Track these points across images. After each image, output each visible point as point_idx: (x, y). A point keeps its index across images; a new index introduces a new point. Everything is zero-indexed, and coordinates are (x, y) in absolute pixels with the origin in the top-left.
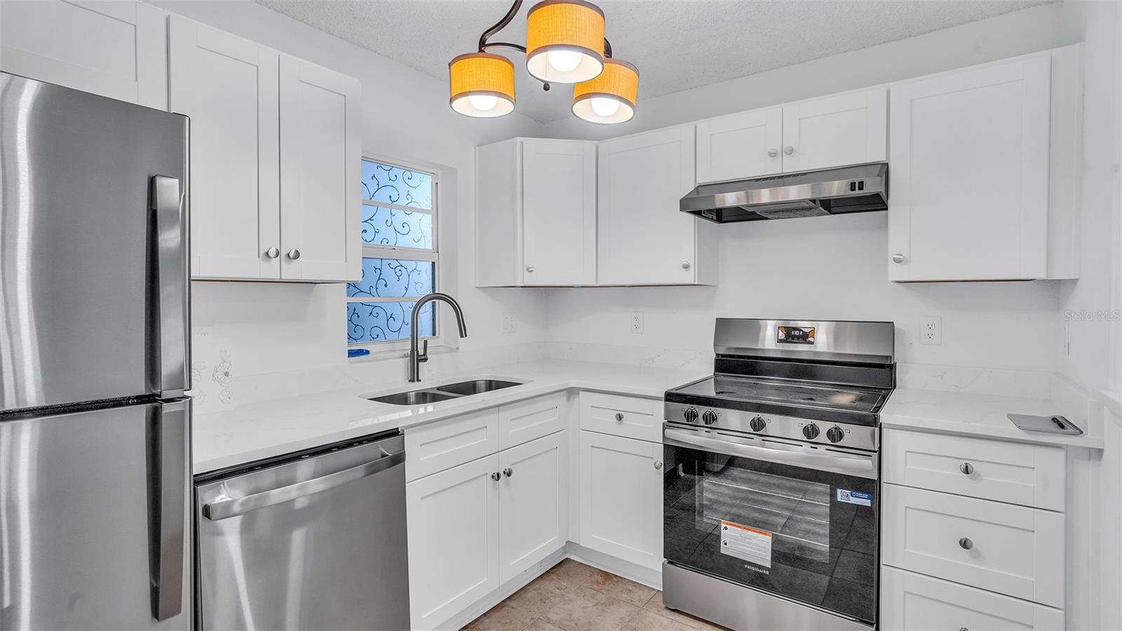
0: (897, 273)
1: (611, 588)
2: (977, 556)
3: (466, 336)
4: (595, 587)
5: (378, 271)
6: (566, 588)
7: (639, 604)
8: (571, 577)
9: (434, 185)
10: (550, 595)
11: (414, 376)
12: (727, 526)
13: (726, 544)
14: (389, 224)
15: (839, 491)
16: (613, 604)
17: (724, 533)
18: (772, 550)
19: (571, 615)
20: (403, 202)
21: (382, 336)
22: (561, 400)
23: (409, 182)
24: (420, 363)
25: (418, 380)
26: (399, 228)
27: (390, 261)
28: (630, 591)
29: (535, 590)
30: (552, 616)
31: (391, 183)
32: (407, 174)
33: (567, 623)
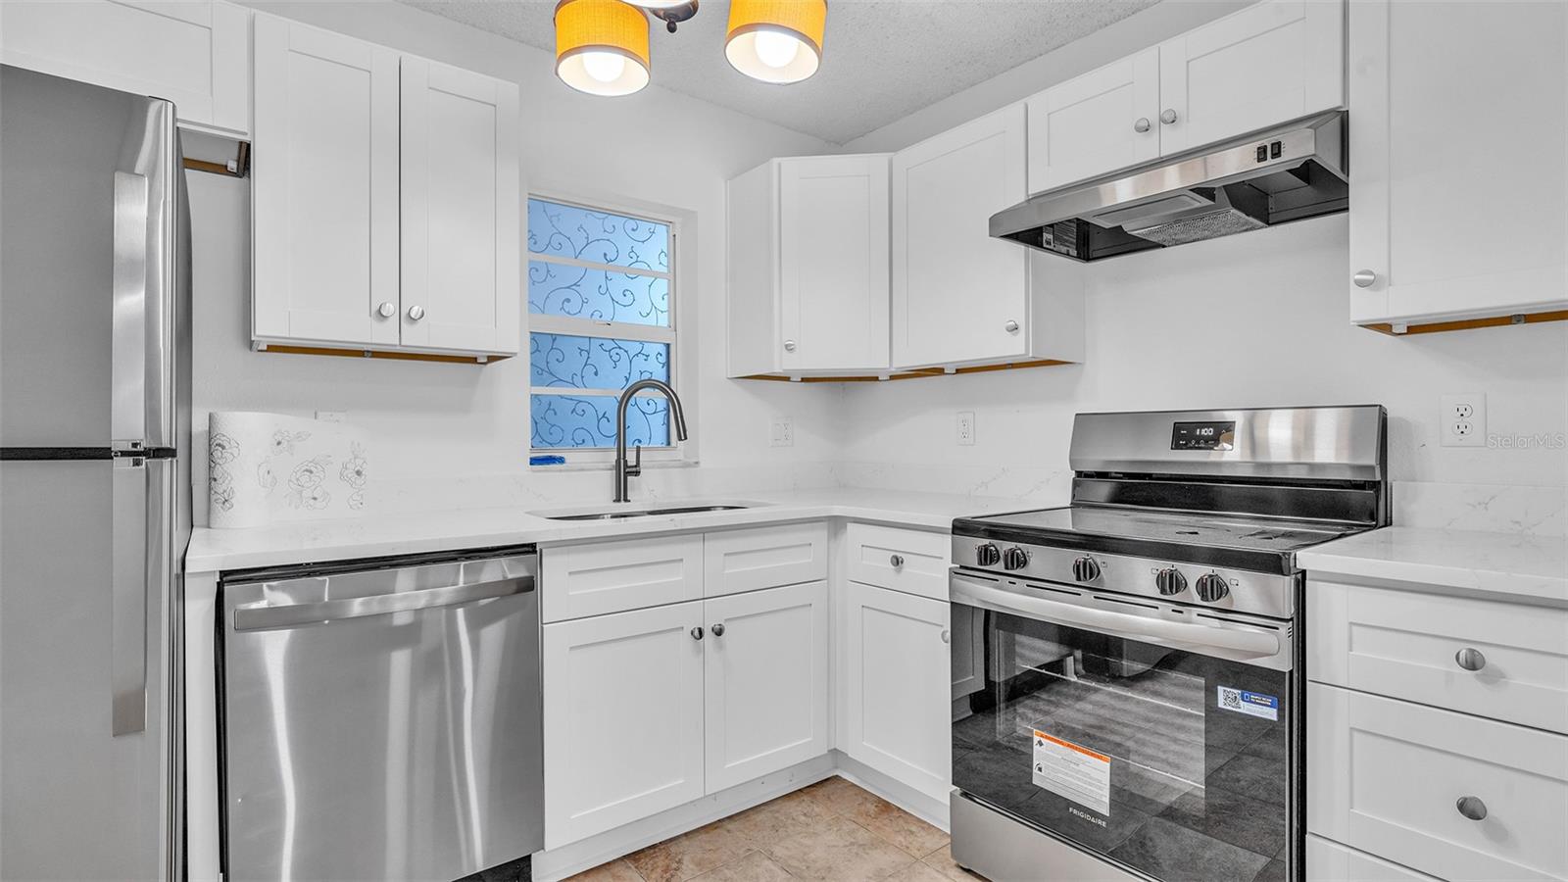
0: (1366, 306)
1: (885, 825)
2: (1500, 835)
3: (686, 438)
4: (861, 820)
5: (585, 354)
6: (817, 815)
7: (918, 854)
8: (832, 801)
9: (672, 238)
10: (790, 821)
11: (621, 494)
12: (1043, 740)
13: (1040, 769)
14: (603, 290)
15: (1220, 689)
16: (876, 848)
17: (1038, 752)
18: (1111, 785)
19: (805, 854)
20: (624, 261)
21: (588, 438)
22: (820, 534)
23: (632, 234)
24: (629, 478)
25: (626, 500)
26: (619, 297)
27: (601, 342)
28: (912, 833)
29: (771, 812)
30: (779, 851)
31: (606, 236)
32: (632, 224)
33: (795, 863)
